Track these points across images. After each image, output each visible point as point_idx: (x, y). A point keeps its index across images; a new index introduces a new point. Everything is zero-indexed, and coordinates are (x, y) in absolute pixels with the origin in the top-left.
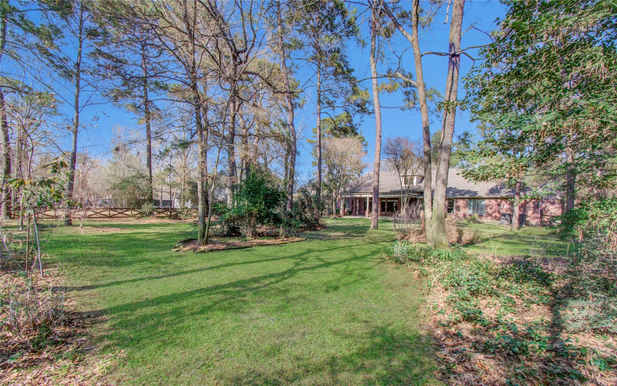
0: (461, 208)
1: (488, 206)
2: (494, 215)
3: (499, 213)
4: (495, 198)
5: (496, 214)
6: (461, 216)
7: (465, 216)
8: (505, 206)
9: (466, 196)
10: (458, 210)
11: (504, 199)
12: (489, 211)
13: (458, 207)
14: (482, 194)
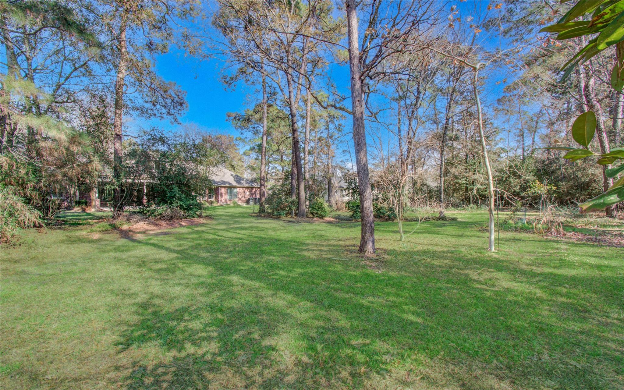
1: (239, 193)
3: (245, 198)
4: (243, 187)
5: (243, 199)
6: (223, 201)
7: (226, 200)
8: (247, 193)
9: (228, 185)
10: (222, 196)
11: (247, 188)
12: (240, 196)
13: (221, 194)
14: (234, 184)
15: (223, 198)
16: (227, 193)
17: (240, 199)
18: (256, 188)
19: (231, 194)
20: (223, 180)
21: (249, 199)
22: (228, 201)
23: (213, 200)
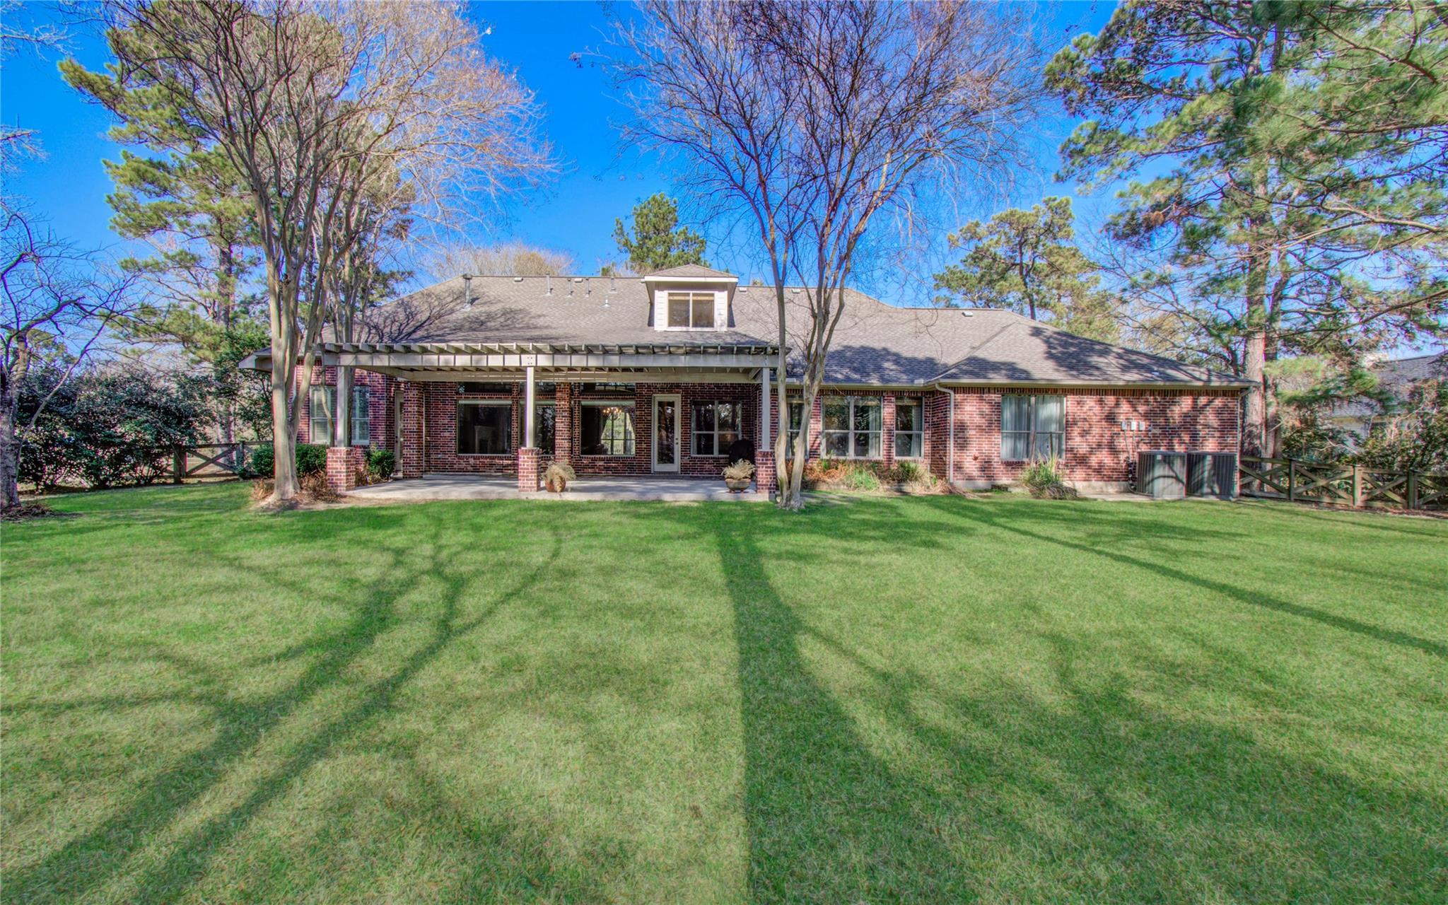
0: (971, 433)
1: (1075, 423)
2: (1094, 461)
3: (1113, 450)
4: (1100, 392)
5: (1104, 457)
6: (971, 467)
7: (986, 467)
8: (1133, 423)
9: (998, 379)
10: (962, 445)
11: (1133, 393)
12: (1080, 444)
13: (961, 427)
14: (1045, 371)
15: (973, 450)
16: (994, 424)
17: (1082, 461)
18: (1195, 393)
19: (1025, 430)
20: (980, 354)
21: (1147, 462)
22: (999, 469)
23: (920, 461)
